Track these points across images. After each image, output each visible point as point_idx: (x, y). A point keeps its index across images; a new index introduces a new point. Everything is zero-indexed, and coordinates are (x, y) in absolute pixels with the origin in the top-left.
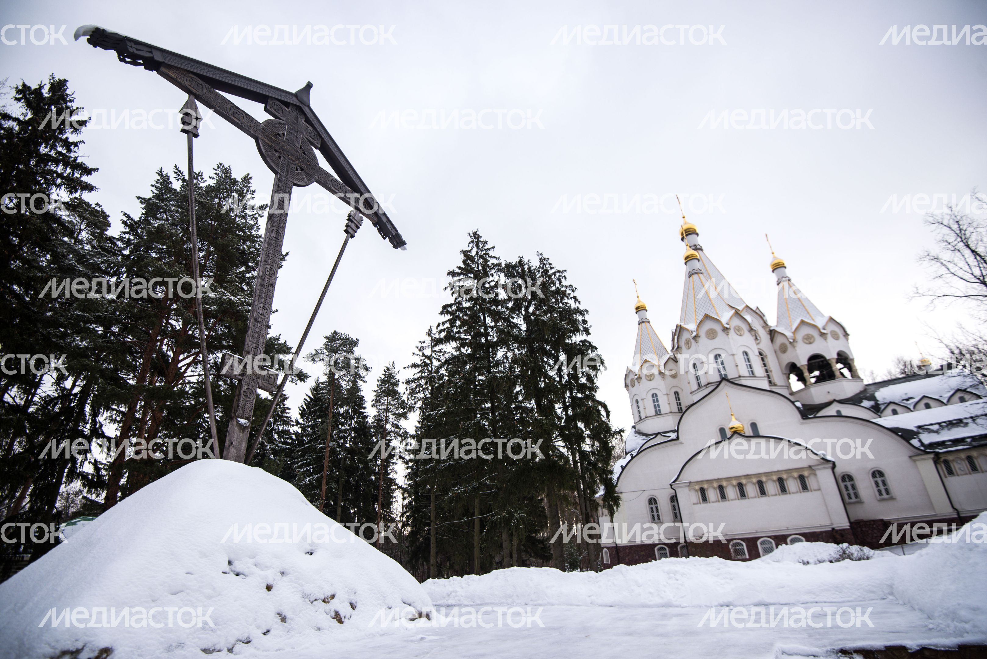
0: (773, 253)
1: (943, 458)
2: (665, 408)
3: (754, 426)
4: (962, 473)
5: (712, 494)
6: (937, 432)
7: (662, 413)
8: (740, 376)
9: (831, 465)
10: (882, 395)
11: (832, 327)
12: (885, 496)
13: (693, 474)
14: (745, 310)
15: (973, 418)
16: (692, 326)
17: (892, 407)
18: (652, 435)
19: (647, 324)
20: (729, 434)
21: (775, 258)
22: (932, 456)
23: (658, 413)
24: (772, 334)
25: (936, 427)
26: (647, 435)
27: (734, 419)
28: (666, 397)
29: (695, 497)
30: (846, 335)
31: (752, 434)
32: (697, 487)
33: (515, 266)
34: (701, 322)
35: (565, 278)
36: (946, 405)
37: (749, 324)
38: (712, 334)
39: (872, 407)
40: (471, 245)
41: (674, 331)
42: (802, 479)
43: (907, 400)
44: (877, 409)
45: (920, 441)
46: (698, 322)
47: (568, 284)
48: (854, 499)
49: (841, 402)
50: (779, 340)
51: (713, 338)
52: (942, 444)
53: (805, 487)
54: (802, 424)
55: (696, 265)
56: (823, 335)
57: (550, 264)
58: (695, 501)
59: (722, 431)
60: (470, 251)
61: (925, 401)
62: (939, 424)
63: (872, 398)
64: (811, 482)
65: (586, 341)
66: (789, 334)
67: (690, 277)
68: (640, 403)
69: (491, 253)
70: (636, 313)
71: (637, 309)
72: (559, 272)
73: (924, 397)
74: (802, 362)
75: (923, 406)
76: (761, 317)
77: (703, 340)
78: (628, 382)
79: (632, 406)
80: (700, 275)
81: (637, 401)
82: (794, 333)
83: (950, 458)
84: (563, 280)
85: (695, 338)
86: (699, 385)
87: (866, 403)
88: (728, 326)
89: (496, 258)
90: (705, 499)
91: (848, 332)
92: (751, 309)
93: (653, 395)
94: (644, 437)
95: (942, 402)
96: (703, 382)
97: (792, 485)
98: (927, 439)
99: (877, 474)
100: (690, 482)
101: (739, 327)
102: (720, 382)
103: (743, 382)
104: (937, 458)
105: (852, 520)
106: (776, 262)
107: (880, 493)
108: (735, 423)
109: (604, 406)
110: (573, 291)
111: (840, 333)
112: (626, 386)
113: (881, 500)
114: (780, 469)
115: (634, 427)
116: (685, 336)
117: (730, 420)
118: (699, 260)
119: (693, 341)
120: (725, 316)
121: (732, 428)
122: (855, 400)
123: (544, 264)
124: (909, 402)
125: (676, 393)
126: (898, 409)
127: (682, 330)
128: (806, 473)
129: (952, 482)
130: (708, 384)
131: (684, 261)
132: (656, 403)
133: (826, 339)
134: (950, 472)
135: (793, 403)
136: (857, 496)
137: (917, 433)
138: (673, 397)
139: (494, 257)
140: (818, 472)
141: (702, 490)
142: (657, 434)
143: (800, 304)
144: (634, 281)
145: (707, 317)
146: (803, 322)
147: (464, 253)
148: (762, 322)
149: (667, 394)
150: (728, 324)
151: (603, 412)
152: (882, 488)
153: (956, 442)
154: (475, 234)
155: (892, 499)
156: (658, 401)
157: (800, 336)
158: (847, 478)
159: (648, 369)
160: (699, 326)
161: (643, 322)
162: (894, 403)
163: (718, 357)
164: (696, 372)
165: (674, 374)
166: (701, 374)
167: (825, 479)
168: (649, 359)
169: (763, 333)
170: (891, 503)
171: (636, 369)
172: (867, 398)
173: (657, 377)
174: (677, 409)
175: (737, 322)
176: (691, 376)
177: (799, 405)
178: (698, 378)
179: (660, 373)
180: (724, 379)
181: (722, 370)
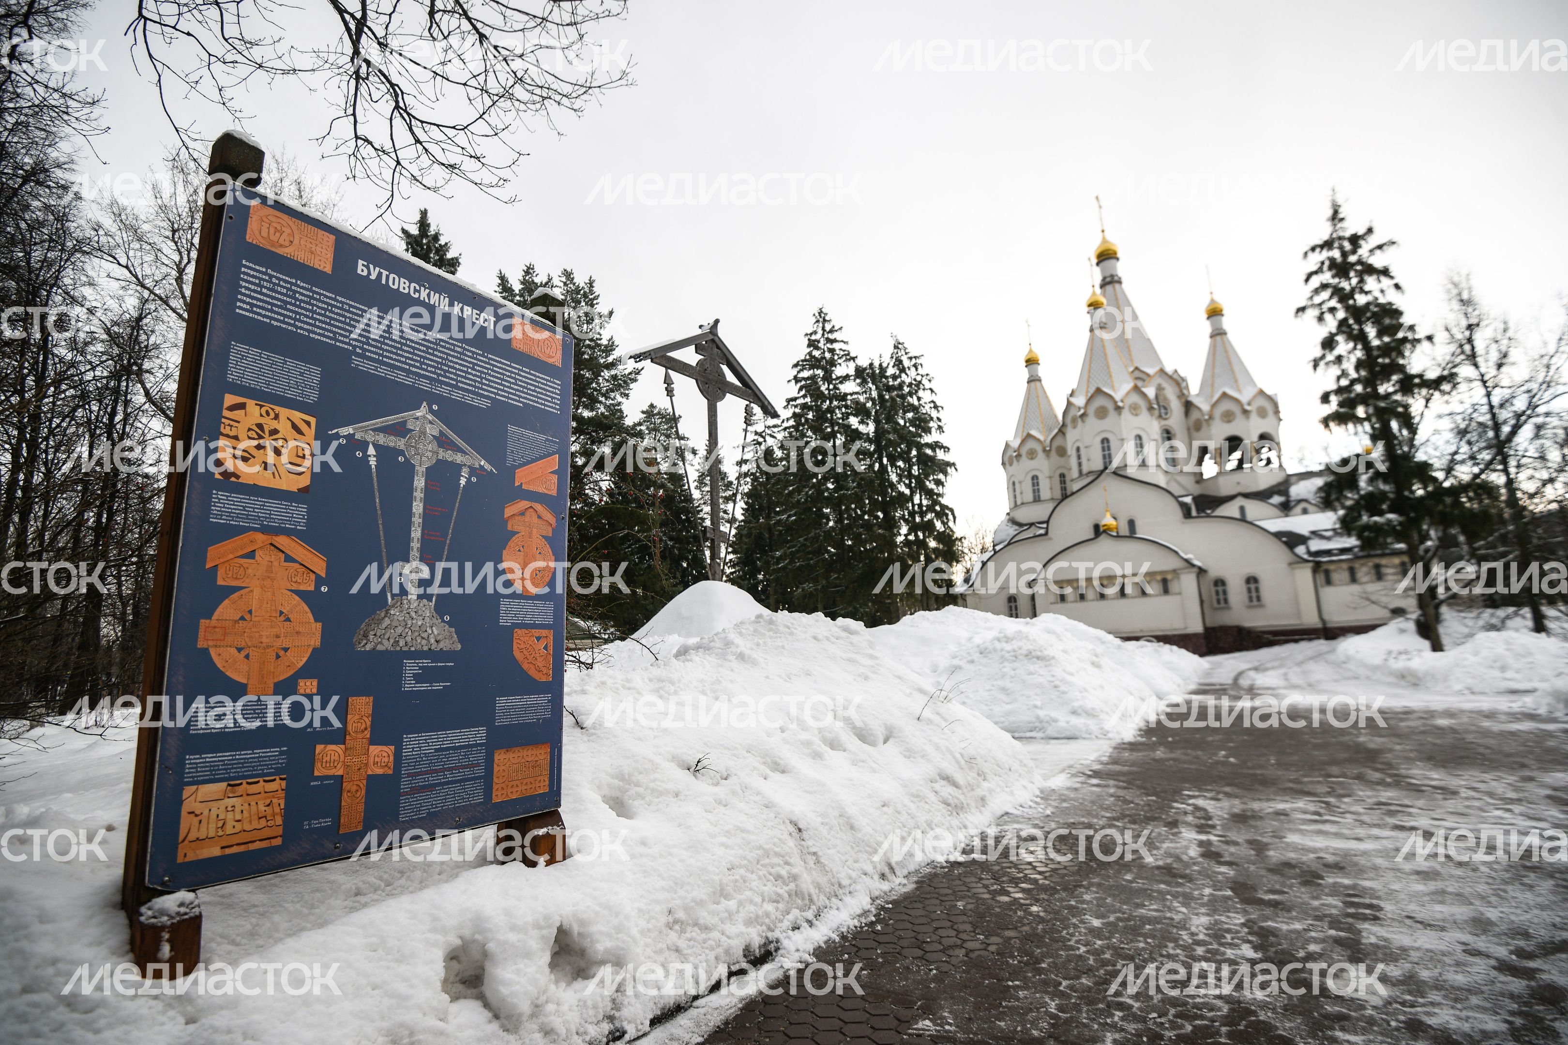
0: (1211, 294)
1: (1325, 567)
2: (1045, 493)
3: (1131, 523)
4: (1341, 583)
6: (1328, 539)
7: (1042, 498)
8: (1127, 466)
9: (1197, 570)
10: (1298, 489)
11: (1261, 402)
12: (1255, 603)
14: (1155, 375)
16: (1080, 401)
17: (1303, 505)
18: (1025, 525)
19: (1038, 383)
20: (1101, 531)
21: (1213, 301)
22: (1311, 564)
23: (1037, 499)
24: (1188, 406)
25: (1329, 534)
26: (1020, 525)
27: (1108, 516)
28: (1048, 480)
29: (1052, 596)
30: (1277, 412)
31: (1127, 535)
34: (1091, 397)
37: (1149, 401)
38: (1102, 413)
39: (1281, 504)
40: (815, 326)
41: (1066, 401)
42: (1165, 582)
44: (1286, 508)
45: (1308, 548)
46: (1089, 395)
47: (924, 373)
48: (1223, 605)
49: (1247, 496)
50: (1194, 415)
51: (1103, 418)
52: (1328, 552)
53: (1166, 591)
54: (1180, 523)
56: (1245, 412)
57: (906, 348)
58: (1053, 601)
59: (1097, 527)
60: (815, 333)
63: (1286, 492)
64: (1173, 586)
65: (938, 441)
66: (1206, 409)
67: (1093, 332)
68: (1017, 486)
69: (838, 336)
70: (1026, 367)
71: (1027, 361)
72: (916, 357)
74: (1215, 444)
76: (1178, 384)
77: (1091, 420)
78: (1006, 460)
80: (1103, 330)
81: (1014, 484)
82: (1214, 406)
83: (1332, 567)
85: (1082, 416)
86: (1080, 472)
87: (1277, 499)
88: (1120, 404)
90: (1063, 599)
92: (1166, 374)
93: (1033, 477)
94: (1017, 527)
96: (1085, 469)
98: (1316, 545)
99: (1252, 580)
101: (1136, 404)
102: (1102, 472)
103: (1130, 473)
104: (1317, 567)
105: (1209, 625)
106: (1213, 306)
107: (1251, 599)
108: (1108, 520)
111: (1270, 409)
112: (1003, 464)
113: (1250, 607)
115: (1008, 514)
117: (1104, 516)
119: (1081, 420)
120: (1121, 389)
121: (1105, 525)
122: (1262, 496)
125: (1062, 476)
126: (1310, 508)
127: (1072, 405)
128: (1169, 577)
129: (1328, 593)
130: (1090, 472)
132: (1036, 488)
133: (1248, 418)
134: (1329, 582)
135: (1176, 498)
136: (1226, 601)
137: (1309, 538)
138: (1057, 479)
139: (842, 342)
140: (1181, 576)
142: (1031, 525)
143: (1229, 368)
145: (1098, 391)
146: (1225, 395)
147: (809, 336)
148: (1177, 390)
149: (1050, 477)
150: (1122, 401)
152: (1254, 594)
153: (1343, 551)
154: (820, 312)
155: (1261, 606)
156: (1038, 485)
157: (1218, 413)
158: (1220, 583)
159: (1031, 444)
160: (1089, 401)
161: (1034, 380)
162: (1306, 501)
163: (1105, 441)
164: (1079, 457)
165: (1062, 452)
166: (1084, 460)
167: (1188, 583)
168: (1033, 433)
169: (1176, 406)
170: (1259, 612)
171: (1016, 444)
172: (1280, 493)
173: (1041, 455)
174: (1058, 494)
175: (1135, 398)
176: (1073, 462)
177: (1188, 500)
178: (1080, 464)
179: (1044, 450)
180: (1108, 469)
181: (1107, 457)
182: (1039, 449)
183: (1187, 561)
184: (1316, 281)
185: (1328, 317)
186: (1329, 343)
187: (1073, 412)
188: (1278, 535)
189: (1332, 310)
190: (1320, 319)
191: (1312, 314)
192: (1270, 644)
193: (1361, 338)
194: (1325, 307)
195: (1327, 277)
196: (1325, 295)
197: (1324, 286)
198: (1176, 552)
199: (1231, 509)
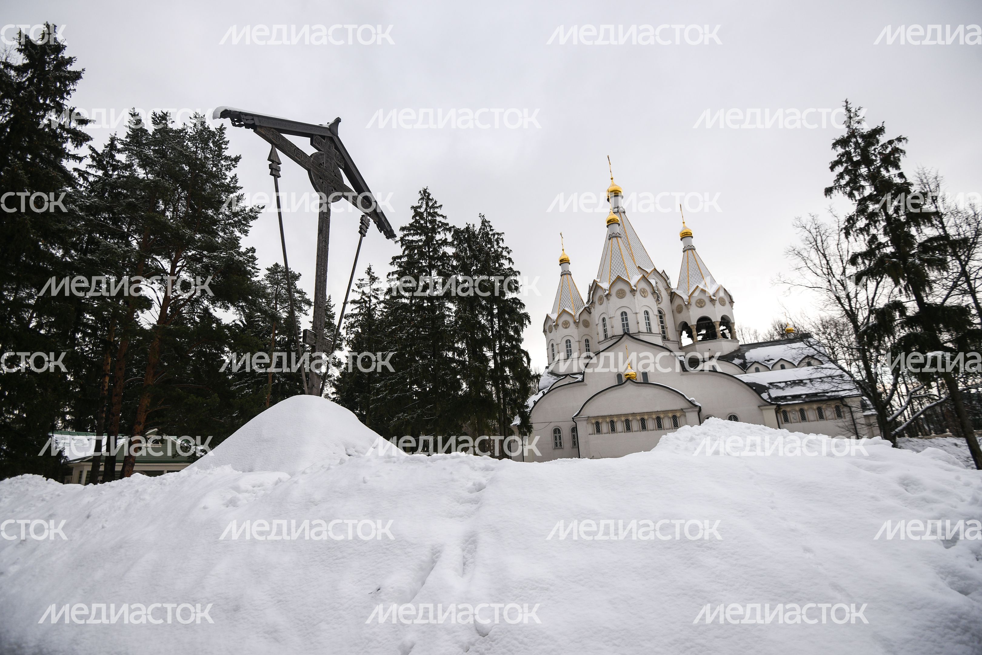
0: (684, 223)
1: (783, 409)
3: (645, 374)
4: (795, 421)
5: (605, 427)
6: (782, 389)
8: (639, 332)
9: (698, 409)
10: (751, 355)
11: (721, 294)
13: (592, 410)
14: (653, 273)
15: (811, 380)
16: (606, 285)
17: (756, 365)
18: (562, 376)
19: (569, 276)
20: (624, 379)
21: (685, 227)
22: (775, 407)
24: (673, 295)
25: (782, 385)
26: (558, 375)
27: (630, 368)
28: (577, 344)
29: (591, 428)
30: (732, 302)
31: (642, 381)
32: (593, 421)
33: (463, 231)
34: (614, 282)
35: (503, 240)
36: (797, 367)
37: (653, 287)
38: (621, 294)
39: (741, 364)
40: (420, 202)
41: (591, 285)
42: (675, 418)
43: (768, 361)
44: (744, 367)
45: (769, 395)
46: (612, 281)
47: (505, 246)
50: (677, 302)
51: (622, 297)
52: (784, 398)
53: (676, 425)
54: (682, 375)
55: (617, 229)
56: (712, 301)
57: (491, 227)
58: (591, 432)
59: (619, 377)
60: (420, 207)
61: (782, 363)
62: (786, 382)
63: (743, 357)
64: (681, 422)
65: (516, 298)
66: (685, 297)
67: (609, 239)
68: (555, 347)
69: (438, 211)
70: (560, 265)
71: (561, 261)
72: (498, 234)
73: (781, 359)
74: (693, 322)
75: (780, 367)
76: (665, 280)
77: (614, 298)
78: (547, 328)
79: (547, 349)
80: (619, 239)
81: (553, 345)
82: (689, 297)
83: (788, 409)
84: (501, 242)
85: (607, 296)
86: (606, 336)
87: (737, 361)
88: (635, 288)
89: (443, 217)
90: (598, 431)
91: (734, 300)
92: (658, 272)
93: (566, 342)
94: (555, 377)
95: (794, 365)
96: (609, 334)
97: (667, 422)
98: (775, 393)
99: (733, 418)
100: (588, 417)
101: (644, 289)
102: (623, 336)
103: (642, 337)
104: (778, 409)
106: (685, 231)
108: (630, 371)
109: (527, 354)
110: (509, 253)
111: (727, 300)
112: (545, 331)
114: (659, 409)
116: (599, 293)
118: (619, 225)
119: (605, 298)
120: (634, 279)
121: (627, 375)
122: (728, 358)
123: (485, 226)
124: (769, 363)
125: (587, 341)
126: (761, 368)
127: (597, 288)
128: (678, 415)
130: (613, 336)
131: (607, 224)
132: (569, 349)
133: (714, 305)
134: (786, 418)
137: (769, 388)
138: (583, 343)
139: (442, 216)
140: (687, 414)
141: (597, 424)
142: (567, 375)
143: (699, 271)
144: (561, 234)
145: (619, 278)
146: (697, 289)
147: (415, 208)
148: (665, 284)
149: (579, 341)
150: (635, 286)
151: (525, 359)
153: (795, 397)
154: (425, 191)
156: (570, 347)
157: (694, 300)
159: (565, 317)
160: (612, 286)
161: (565, 274)
162: (758, 362)
163: (624, 314)
164: (604, 325)
165: (586, 324)
166: (608, 327)
167: (692, 419)
168: (567, 309)
169: (665, 295)
171: (554, 317)
172: (739, 357)
173: (572, 325)
175: (643, 285)
176: (600, 329)
178: (605, 331)
179: (575, 322)
180: (626, 334)
181: (626, 325)
182: (571, 321)
183: (690, 402)
184: (838, 169)
188: (750, 385)
198: (683, 396)
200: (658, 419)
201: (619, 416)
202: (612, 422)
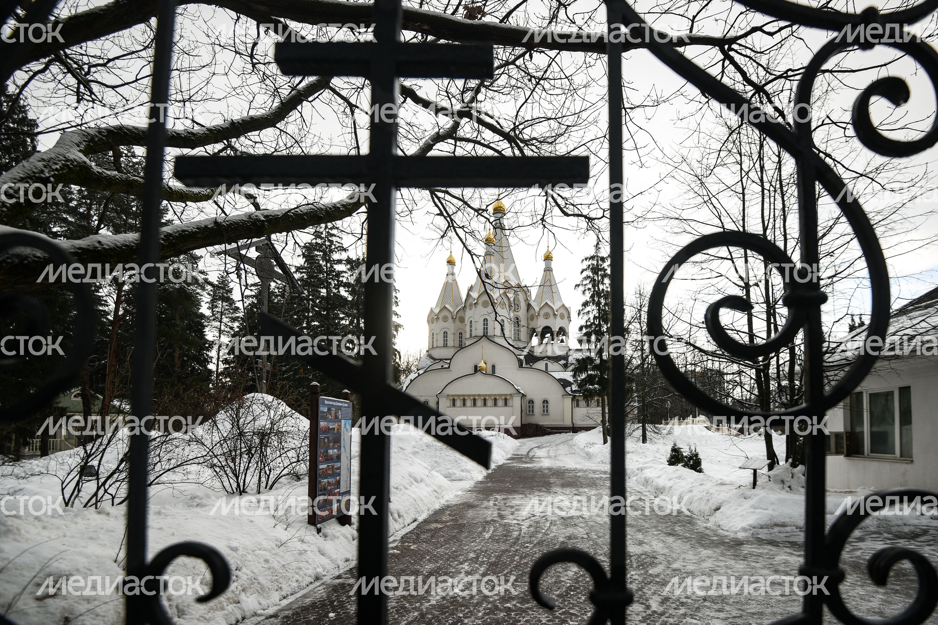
0: (548, 248)
1: (577, 398)
2: (450, 343)
3: (494, 367)
4: (582, 407)
5: (459, 403)
7: (449, 346)
8: (494, 335)
9: (521, 395)
11: (563, 311)
12: (546, 413)
13: (452, 390)
14: (516, 287)
16: (474, 295)
18: (437, 360)
19: (453, 276)
20: (478, 369)
21: (548, 251)
22: (571, 397)
23: (445, 345)
24: (529, 306)
26: (434, 359)
27: (482, 362)
28: (453, 335)
29: (449, 403)
30: (569, 317)
31: (490, 374)
32: (451, 398)
34: (482, 294)
38: (485, 304)
42: (506, 400)
44: (565, 367)
45: (571, 388)
46: (480, 293)
48: (531, 413)
49: (549, 358)
50: (531, 312)
51: (485, 308)
53: (506, 404)
54: (517, 369)
55: (491, 248)
56: (555, 315)
58: (449, 405)
59: (476, 367)
64: (509, 403)
66: (537, 309)
67: (485, 256)
70: (447, 265)
71: (448, 262)
74: (539, 329)
76: (526, 293)
77: (480, 307)
78: (430, 319)
80: (492, 256)
81: (433, 334)
82: (540, 310)
83: (580, 399)
85: (475, 303)
86: (471, 335)
88: (496, 301)
90: (454, 405)
93: (444, 333)
94: (432, 361)
96: (473, 335)
97: (500, 402)
99: (545, 402)
100: (448, 395)
101: (503, 302)
102: (482, 337)
103: (496, 340)
104: (574, 398)
105: (524, 422)
106: (548, 254)
107: (544, 411)
108: (482, 364)
111: (565, 315)
112: (428, 321)
113: (543, 415)
114: (496, 393)
115: (428, 351)
117: (480, 362)
119: (474, 305)
120: (497, 293)
121: (480, 366)
125: (461, 334)
127: (469, 296)
128: (508, 398)
129: (577, 411)
130: (476, 336)
131: (485, 243)
132: (446, 339)
133: (555, 318)
134: (578, 406)
135: (516, 356)
136: (533, 411)
138: (458, 337)
140: (514, 398)
141: (454, 400)
142: (441, 360)
145: (485, 292)
146: (546, 304)
148: (525, 297)
152: (545, 409)
155: (548, 415)
156: (447, 337)
157: (542, 313)
158: (531, 402)
159: (445, 313)
160: (480, 296)
161: (450, 274)
163: (485, 321)
164: (471, 326)
165: (462, 320)
166: (473, 328)
167: (516, 401)
168: (447, 306)
169: (523, 306)
170: (546, 417)
171: (436, 311)
173: (450, 320)
174: (457, 344)
175: (502, 300)
176: (468, 328)
177: (522, 358)
178: (471, 331)
179: (453, 318)
180: (485, 336)
181: (486, 329)
182: (450, 317)
183: (517, 390)
184: (585, 274)
185: (587, 292)
186: (585, 304)
187: (470, 300)
188: (560, 381)
189: (589, 289)
190: (584, 293)
191: (581, 288)
192: (549, 434)
193: (598, 304)
194: (587, 287)
195: (589, 273)
196: (588, 281)
197: (588, 277)
198: (512, 385)
199: (541, 365)
200: (495, 400)
201: (469, 396)
202: (464, 400)
